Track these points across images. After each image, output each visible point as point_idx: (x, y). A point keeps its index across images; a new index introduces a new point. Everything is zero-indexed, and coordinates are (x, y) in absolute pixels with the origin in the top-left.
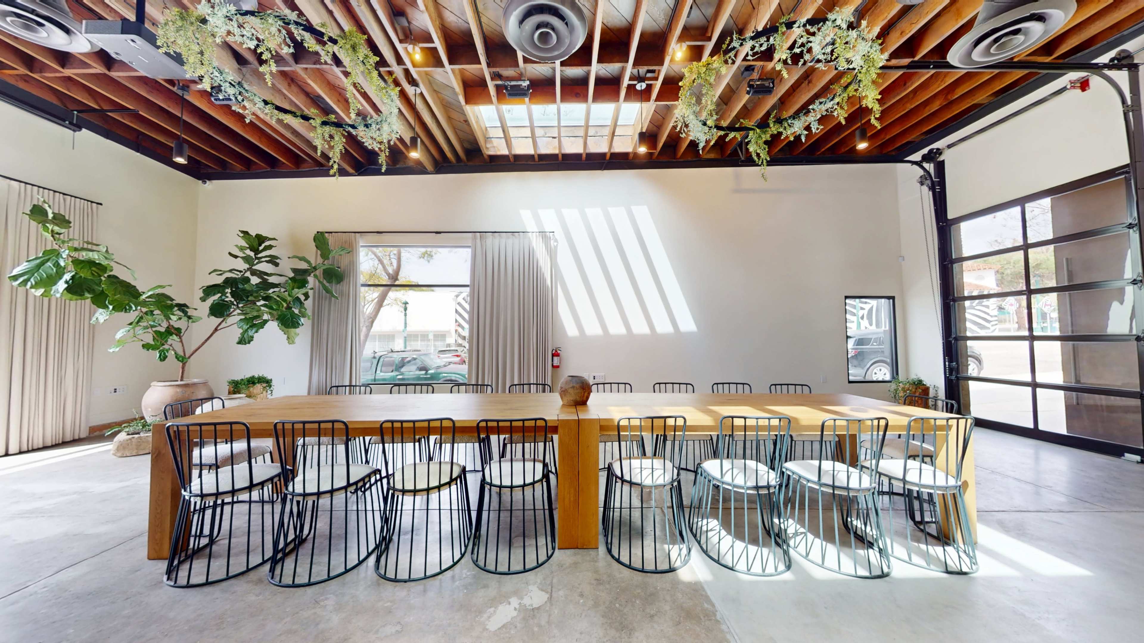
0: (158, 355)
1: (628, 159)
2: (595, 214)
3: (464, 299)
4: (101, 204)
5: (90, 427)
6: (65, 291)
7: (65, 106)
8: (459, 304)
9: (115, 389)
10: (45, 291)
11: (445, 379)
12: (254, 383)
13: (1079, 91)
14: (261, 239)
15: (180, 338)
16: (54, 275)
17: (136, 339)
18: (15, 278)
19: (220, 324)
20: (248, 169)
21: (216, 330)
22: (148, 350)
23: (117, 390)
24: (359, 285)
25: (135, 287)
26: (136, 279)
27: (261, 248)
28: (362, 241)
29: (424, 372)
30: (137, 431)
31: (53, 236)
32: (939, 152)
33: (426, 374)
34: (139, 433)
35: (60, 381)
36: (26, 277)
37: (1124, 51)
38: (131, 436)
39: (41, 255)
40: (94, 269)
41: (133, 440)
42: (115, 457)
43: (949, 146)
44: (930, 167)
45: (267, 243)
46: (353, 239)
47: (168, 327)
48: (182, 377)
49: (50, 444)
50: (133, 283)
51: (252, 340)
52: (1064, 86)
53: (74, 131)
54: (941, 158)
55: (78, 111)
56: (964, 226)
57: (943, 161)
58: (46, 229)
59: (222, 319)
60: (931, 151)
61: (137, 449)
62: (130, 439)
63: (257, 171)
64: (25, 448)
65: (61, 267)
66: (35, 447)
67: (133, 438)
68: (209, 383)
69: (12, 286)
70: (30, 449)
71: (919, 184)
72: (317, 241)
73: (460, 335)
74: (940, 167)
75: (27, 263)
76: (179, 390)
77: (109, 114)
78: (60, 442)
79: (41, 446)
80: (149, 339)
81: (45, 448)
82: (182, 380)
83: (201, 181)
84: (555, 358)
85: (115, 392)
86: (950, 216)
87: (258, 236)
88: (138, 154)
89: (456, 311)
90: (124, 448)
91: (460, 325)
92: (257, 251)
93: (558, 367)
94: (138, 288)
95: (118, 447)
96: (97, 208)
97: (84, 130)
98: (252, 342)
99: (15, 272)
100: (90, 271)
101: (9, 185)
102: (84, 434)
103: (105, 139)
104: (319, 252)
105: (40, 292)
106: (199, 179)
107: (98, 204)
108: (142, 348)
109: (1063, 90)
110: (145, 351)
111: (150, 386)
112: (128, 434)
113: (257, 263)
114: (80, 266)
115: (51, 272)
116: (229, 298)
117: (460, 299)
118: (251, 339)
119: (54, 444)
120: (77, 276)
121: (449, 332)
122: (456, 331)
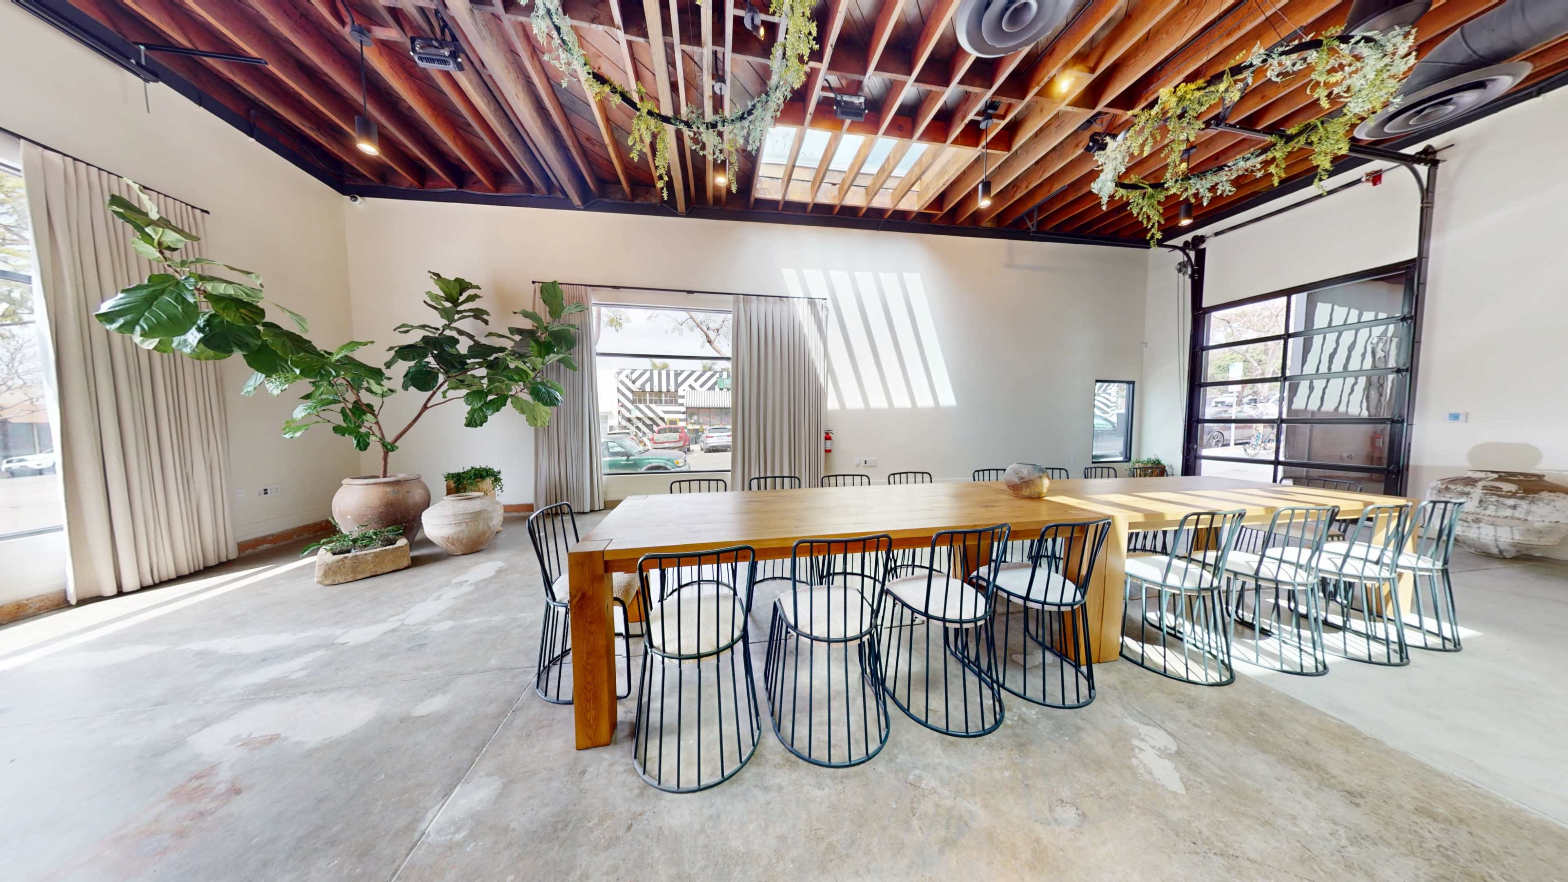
0: (355, 442)
1: (905, 219)
2: (889, 280)
3: (627, 377)
4: (207, 212)
5: (238, 544)
6: (202, 346)
7: (124, 36)
8: (622, 382)
9: (266, 490)
10: (160, 342)
11: (650, 465)
12: (482, 478)
13: (1371, 184)
14: (462, 285)
15: (375, 416)
16: (180, 316)
17: (321, 420)
18: (108, 317)
19: (429, 400)
20: (422, 183)
21: (425, 407)
22: (343, 435)
23: (269, 491)
24: (594, 354)
25: (310, 342)
26: (306, 331)
27: (462, 298)
28: (594, 298)
29: (625, 458)
30: (345, 548)
31: (161, 252)
32: (1201, 239)
33: (628, 460)
34: (349, 552)
35: (187, 480)
36: (129, 317)
37: (1430, 147)
38: (342, 556)
39: (146, 282)
40: (242, 310)
41: (346, 561)
42: (321, 586)
43: (1217, 234)
44: (1192, 254)
45: (471, 292)
46: (584, 294)
47: (355, 402)
48: (385, 471)
49: (187, 572)
50: (305, 336)
51: (486, 421)
52: (1358, 178)
53: (146, 80)
54: (1202, 246)
55: (148, 47)
56: (1215, 315)
57: (1204, 249)
58: (148, 238)
59: (431, 392)
60: (1195, 238)
61: (353, 572)
62: (342, 560)
63: (438, 190)
64: (149, 581)
65: (190, 303)
66: (164, 578)
67: (346, 557)
68: (423, 479)
69: (107, 331)
70: (157, 581)
71: (1176, 272)
72: (545, 293)
73: (624, 417)
74: (1201, 255)
75: (123, 295)
76: (388, 489)
77: (209, 60)
78: (202, 568)
79: (173, 575)
80: (339, 420)
81: (180, 578)
82: (385, 476)
83: (348, 197)
84: (828, 442)
85: (266, 493)
86: (1205, 305)
87: (458, 281)
88: (252, 140)
89: (619, 390)
90: (335, 573)
91: (623, 406)
92: (455, 303)
93: (830, 451)
94: (314, 343)
95: (325, 572)
96: (203, 218)
97: (161, 83)
98: (484, 424)
99: (105, 308)
100: (238, 315)
101: (43, 157)
102: (233, 555)
103: (197, 106)
104: (548, 309)
105: (151, 344)
106: (344, 193)
107: (203, 211)
108: (333, 432)
109: (1358, 181)
110: (339, 436)
111: (342, 485)
112: (334, 554)
113: (459, 319)
114: (223, 304)
115: (174, 311)
116: (433, 364)
117: (622, 377)
118: (485, 419)
119: (192, 571)
120: (216, 321)
121: (610, 413)
122: (619, 412)
